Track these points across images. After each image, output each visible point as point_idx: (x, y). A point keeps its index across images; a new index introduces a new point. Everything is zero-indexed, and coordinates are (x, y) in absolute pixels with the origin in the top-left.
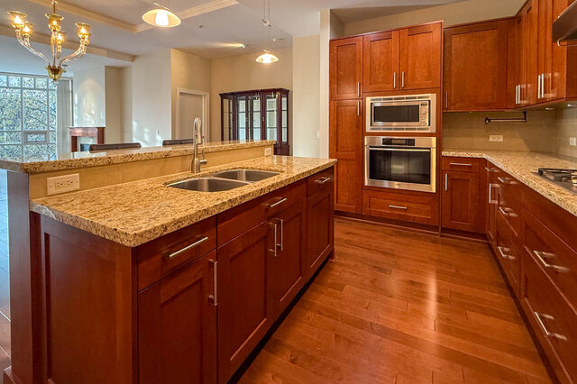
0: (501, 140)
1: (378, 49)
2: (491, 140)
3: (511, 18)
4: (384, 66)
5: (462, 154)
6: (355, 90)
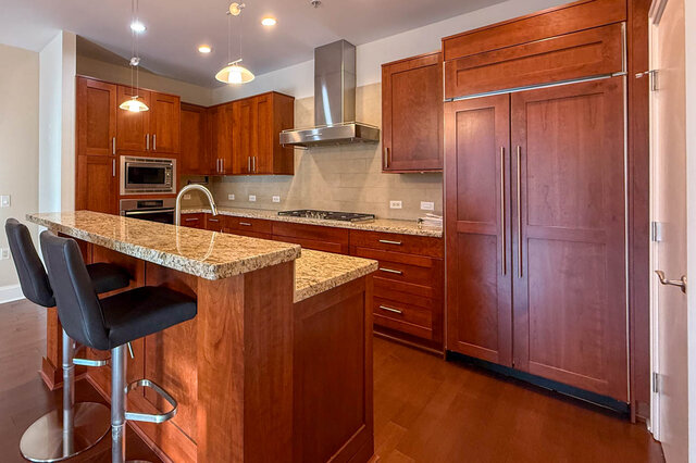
5: (192, 211)
6: (108, 146)
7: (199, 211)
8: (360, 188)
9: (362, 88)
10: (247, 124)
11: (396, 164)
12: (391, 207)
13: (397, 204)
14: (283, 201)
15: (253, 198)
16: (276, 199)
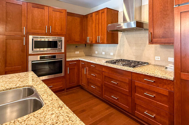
0: (79, 53)
1: (37, 12)
2: (76, 53)
3: (84, 16)
4: (40, 21)
5: (73, 59)
6: (21, 31)
7: (77, 59)
8: (143, 50)
9: (144, 5)
10: (97, 22)
11: (154, 40)
12: (156, 59)
13: (158, 58)
14: (114, 55)
15: (104, 53)
16: (112, 54)
